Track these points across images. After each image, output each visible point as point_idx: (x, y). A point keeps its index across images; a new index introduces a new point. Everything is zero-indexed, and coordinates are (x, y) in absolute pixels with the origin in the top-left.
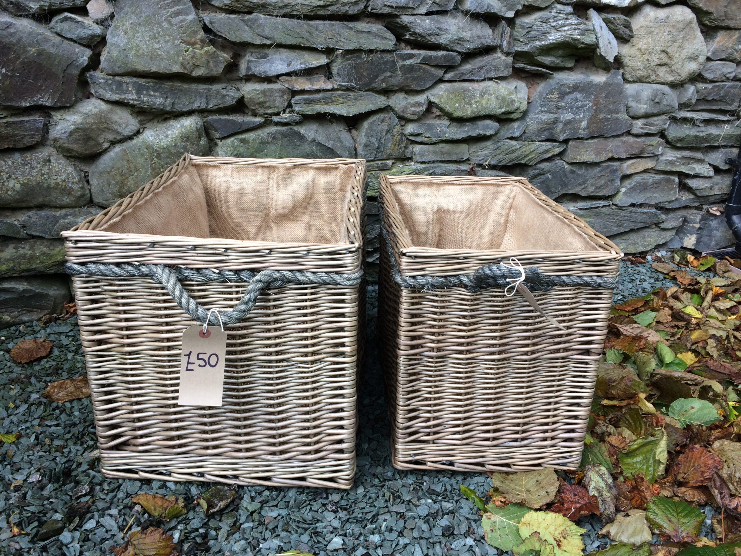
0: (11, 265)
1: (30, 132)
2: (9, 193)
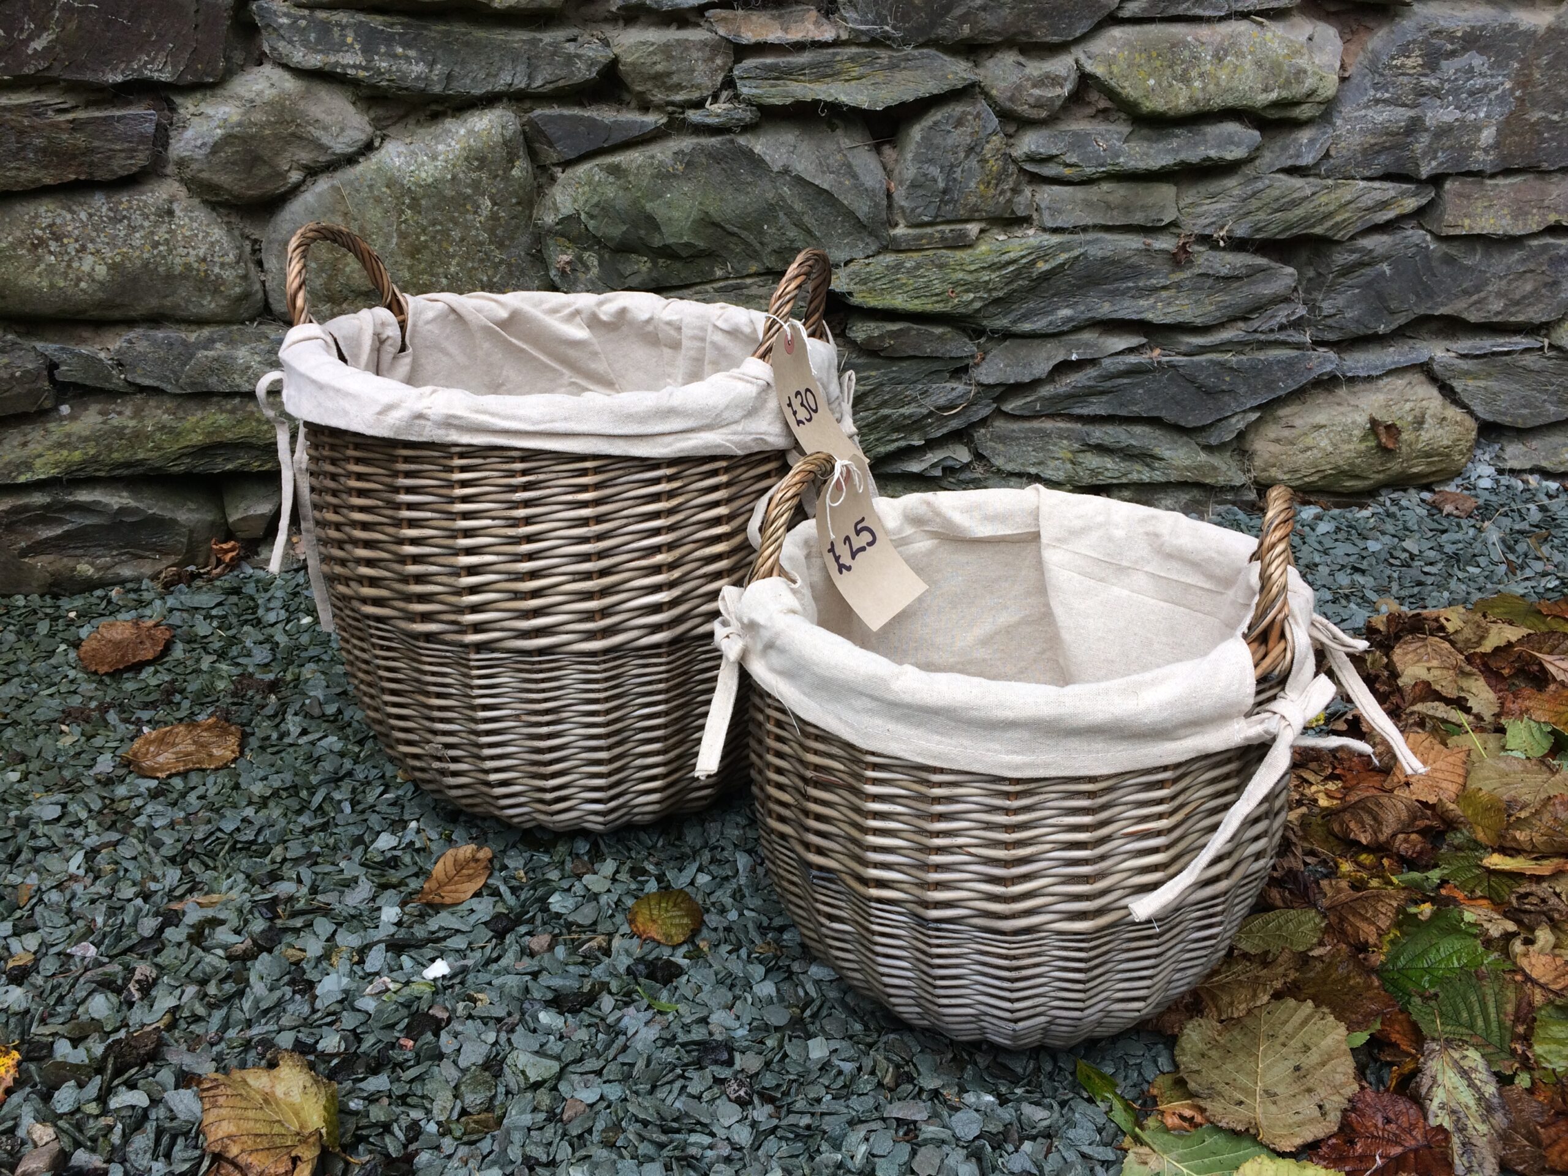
0: (92, 452)
1: (126, 145)
2: (83, 285)
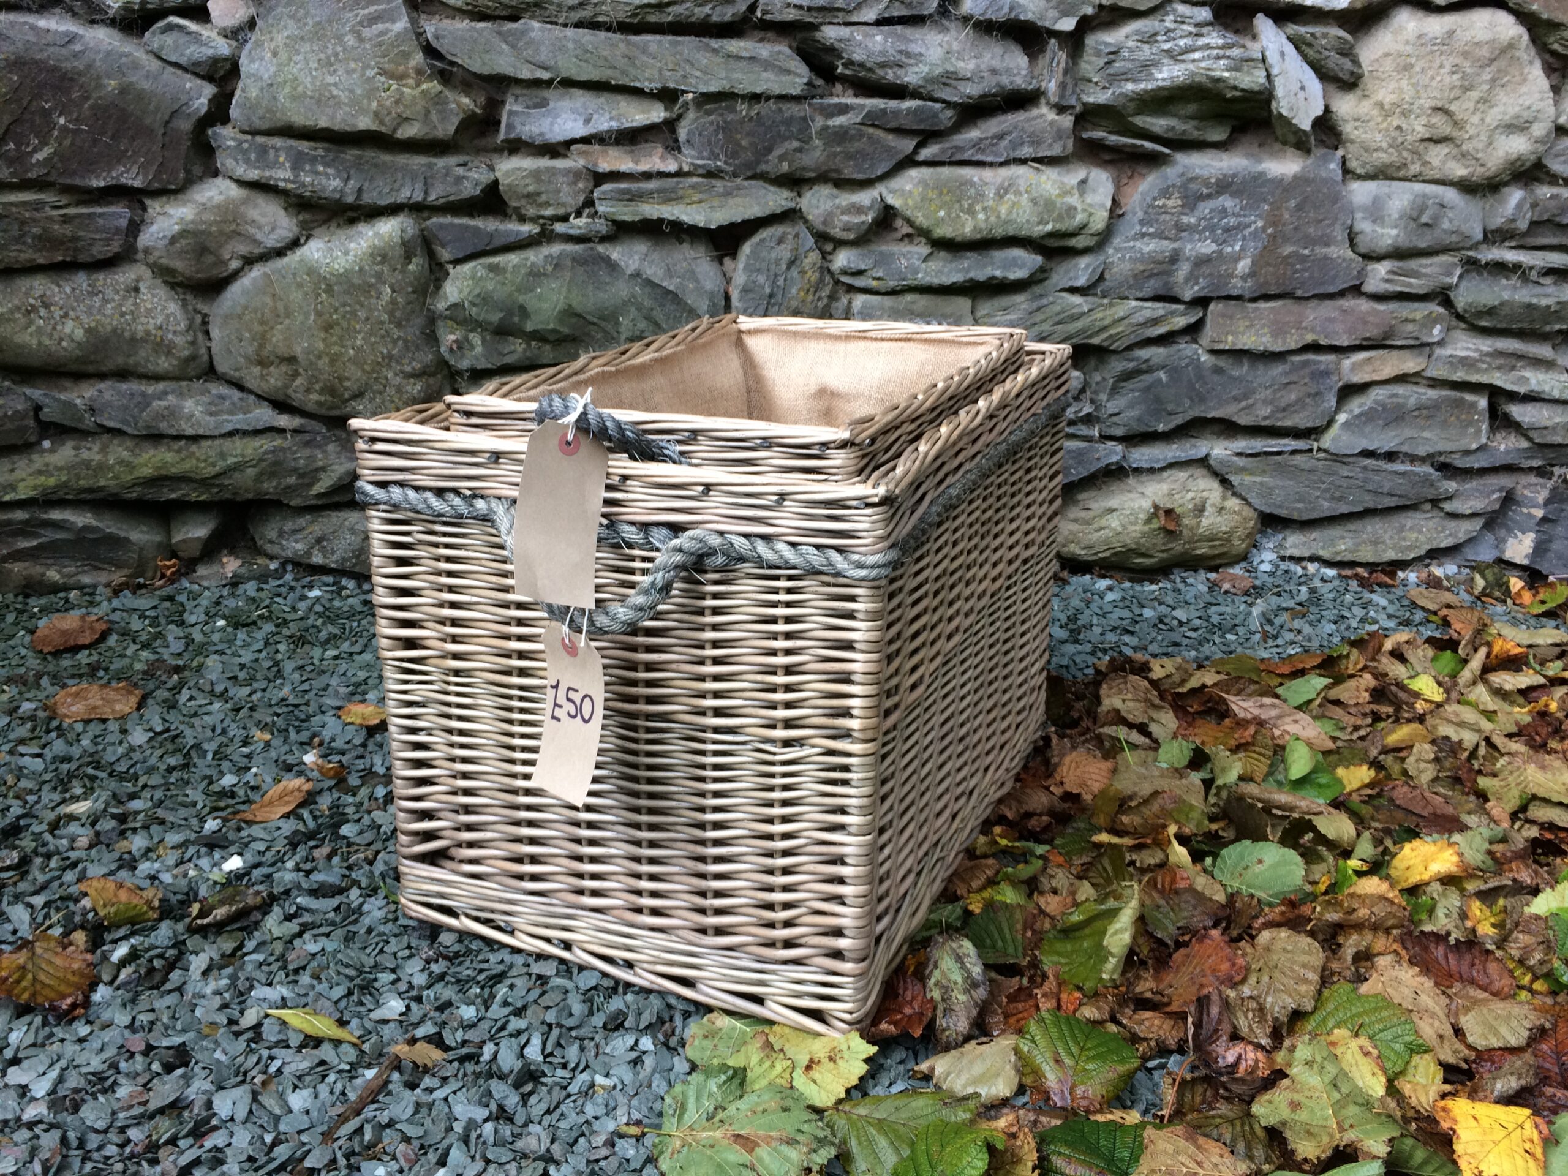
0: (64, 479)
1: (104, 236)
2: (64, 344)
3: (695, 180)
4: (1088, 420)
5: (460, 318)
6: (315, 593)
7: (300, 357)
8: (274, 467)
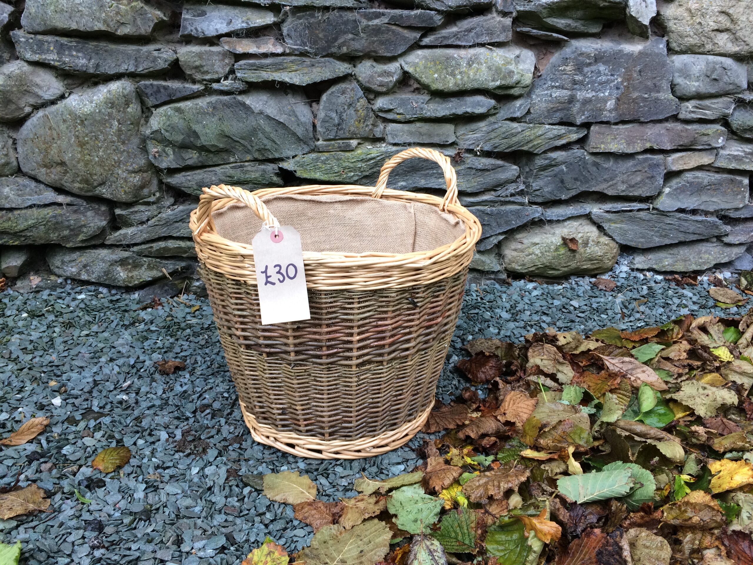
3: (293, 58)
4: (522, 193)
5: (160, 138)
6: (82, 296)
7: (67, 163)
8: (57, 226)
